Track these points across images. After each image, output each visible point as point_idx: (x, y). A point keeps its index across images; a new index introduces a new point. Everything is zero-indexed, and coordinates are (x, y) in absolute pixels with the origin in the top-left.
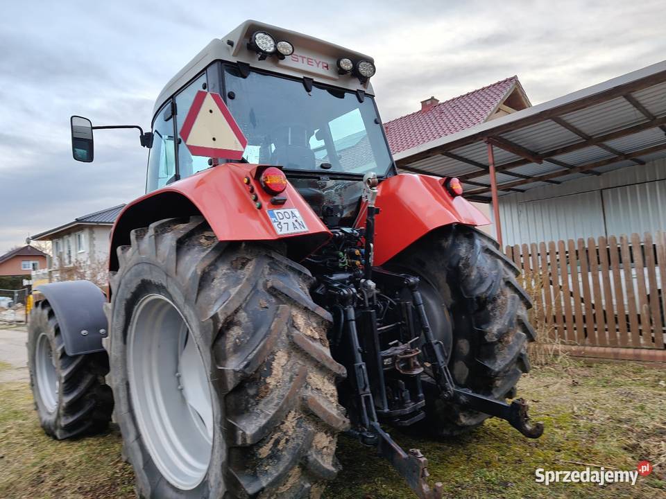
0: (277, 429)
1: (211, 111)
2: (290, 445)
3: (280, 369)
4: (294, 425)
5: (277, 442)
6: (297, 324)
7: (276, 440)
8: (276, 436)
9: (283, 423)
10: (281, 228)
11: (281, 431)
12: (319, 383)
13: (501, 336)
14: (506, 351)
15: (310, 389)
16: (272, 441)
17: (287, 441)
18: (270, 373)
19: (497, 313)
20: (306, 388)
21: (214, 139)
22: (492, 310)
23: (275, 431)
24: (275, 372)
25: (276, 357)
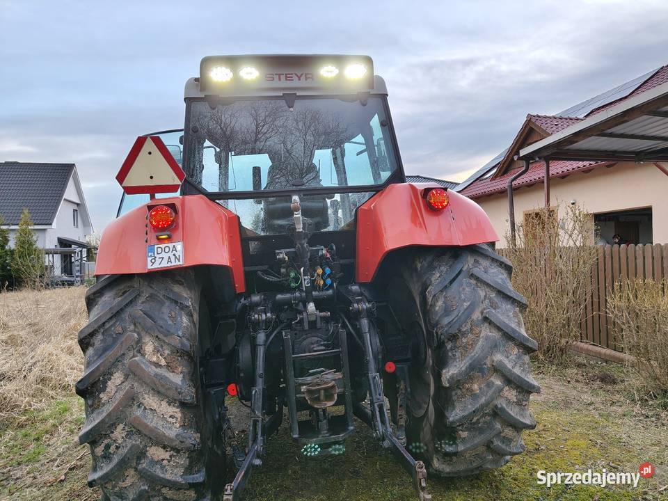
0: (107, 436)
1: (150, 153)
2: (120, 451)
3: (113, 388)
4: (124, 436)
5: (108, 447)
6: (145, 351)
7: (106, 445)
8: (106, 441)
9: (113, 432)
10: (153, 263)
11: (110, 438)
12: (154, 404)
13: (457, 383)
14: (468, 400)
15: (143, 408)
16: (103, 445)
17: (117, 448)
18: (104, 390)
19: (458, 354)
20: (139, 406)
21: (151, 177)
22: (452, 349)
23: (106, 438)
24: (108, 390)
25: (112, 377)
